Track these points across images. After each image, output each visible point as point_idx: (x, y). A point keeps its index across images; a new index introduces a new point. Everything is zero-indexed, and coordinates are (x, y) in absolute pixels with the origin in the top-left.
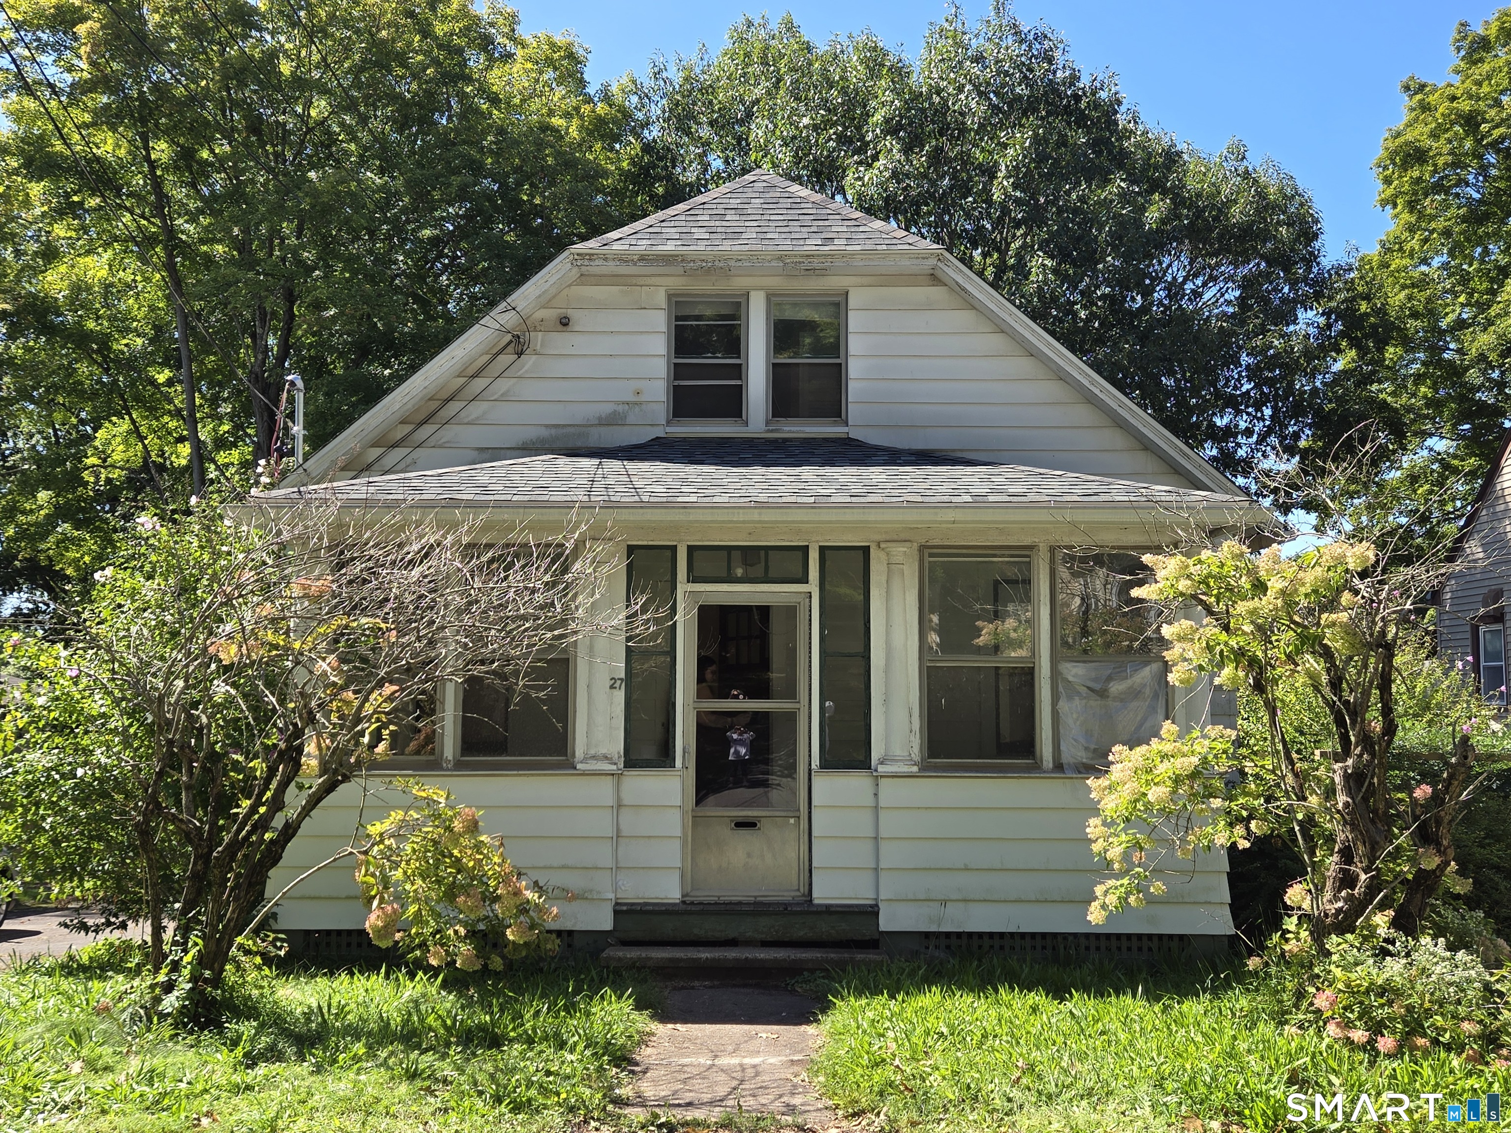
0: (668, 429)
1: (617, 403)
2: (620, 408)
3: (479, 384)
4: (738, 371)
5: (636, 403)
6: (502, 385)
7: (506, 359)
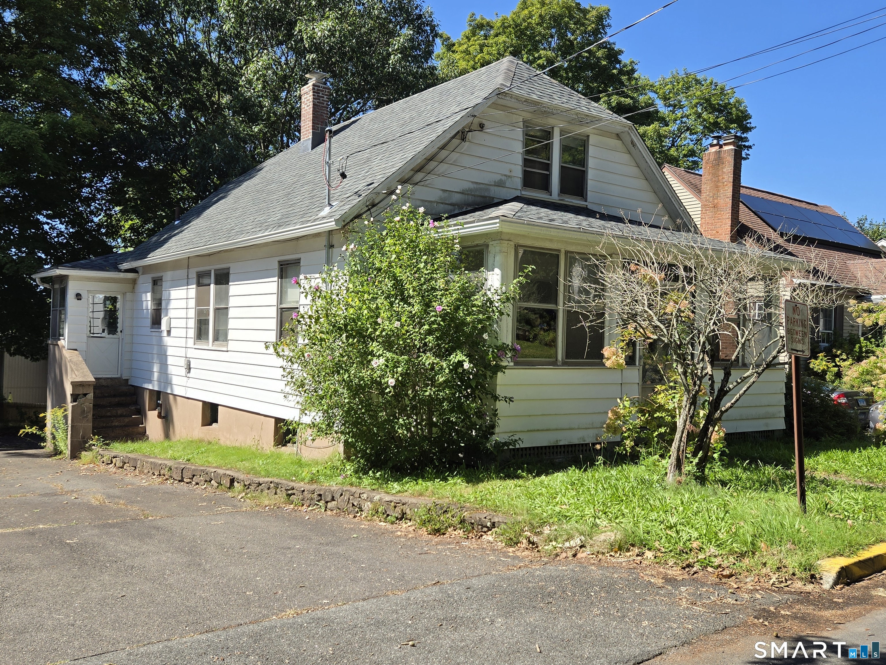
0: (523, 193)
1: (502, 175)
2: (503, 178)
3: (444, 153)
4: (548, 167)
5: (510, 177)
6: (454, 156)
7: (456, 141)
